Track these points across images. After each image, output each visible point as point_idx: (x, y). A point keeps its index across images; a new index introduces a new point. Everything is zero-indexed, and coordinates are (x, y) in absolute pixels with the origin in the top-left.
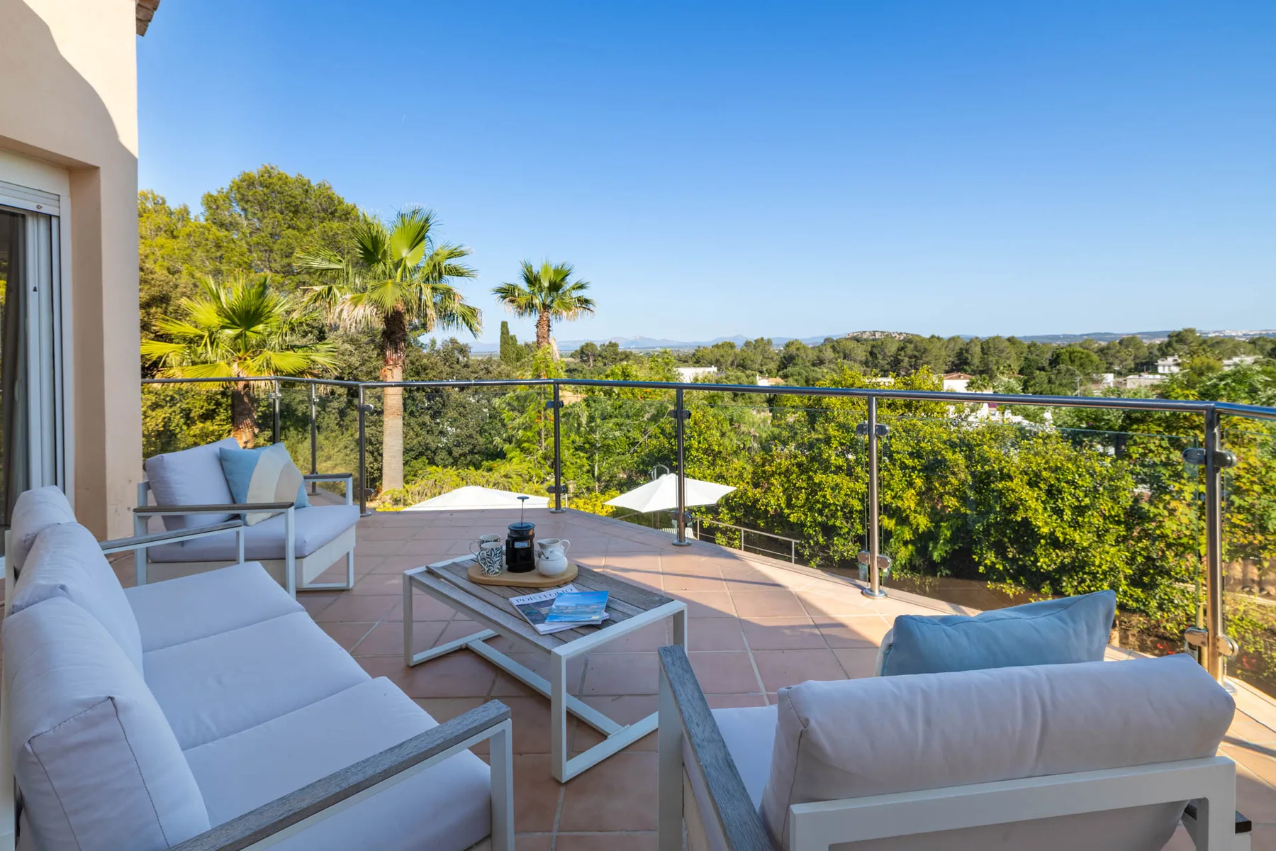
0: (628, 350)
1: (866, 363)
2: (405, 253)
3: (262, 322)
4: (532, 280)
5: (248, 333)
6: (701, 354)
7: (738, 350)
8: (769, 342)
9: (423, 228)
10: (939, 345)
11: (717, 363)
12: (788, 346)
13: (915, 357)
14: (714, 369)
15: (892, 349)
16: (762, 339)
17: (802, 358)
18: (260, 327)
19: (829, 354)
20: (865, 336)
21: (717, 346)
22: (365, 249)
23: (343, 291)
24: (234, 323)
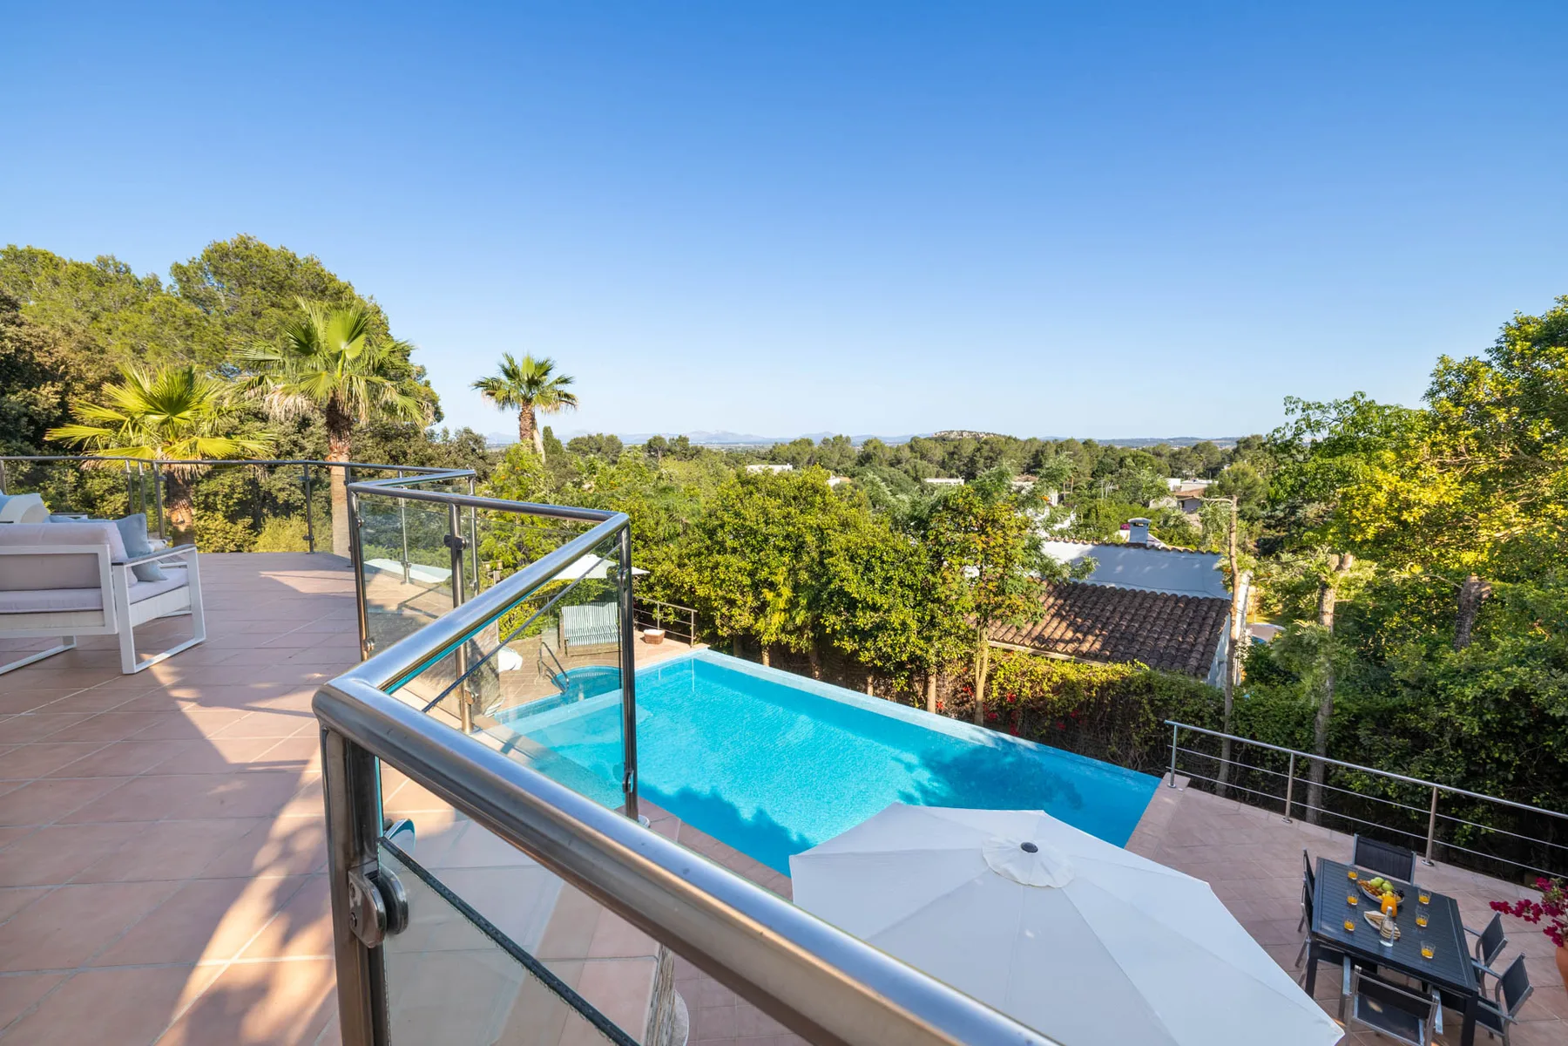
0: (699, 445)
1: (943, 465)
2: (343, 345)
3: (188, 409)
4: (512, 374)
5: (175, 419)
6: (776, 451)
7: (816, 447)
8: (848, 440)
9: (358, 322)
10: (1015, 446)
11: (794, 461)
12: (866, 444)
13: (991, 458)
14: (789, 467)
15: (968, 450)
16: (841, 436)
17: (879, 457)
18: (187, 414)
19: (907, 453)
20: (952, 436)
21: (794, 443)
22: (299, 341)
23: (277, 380)
24: (157, 409)
